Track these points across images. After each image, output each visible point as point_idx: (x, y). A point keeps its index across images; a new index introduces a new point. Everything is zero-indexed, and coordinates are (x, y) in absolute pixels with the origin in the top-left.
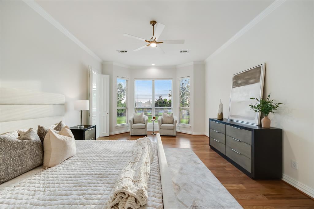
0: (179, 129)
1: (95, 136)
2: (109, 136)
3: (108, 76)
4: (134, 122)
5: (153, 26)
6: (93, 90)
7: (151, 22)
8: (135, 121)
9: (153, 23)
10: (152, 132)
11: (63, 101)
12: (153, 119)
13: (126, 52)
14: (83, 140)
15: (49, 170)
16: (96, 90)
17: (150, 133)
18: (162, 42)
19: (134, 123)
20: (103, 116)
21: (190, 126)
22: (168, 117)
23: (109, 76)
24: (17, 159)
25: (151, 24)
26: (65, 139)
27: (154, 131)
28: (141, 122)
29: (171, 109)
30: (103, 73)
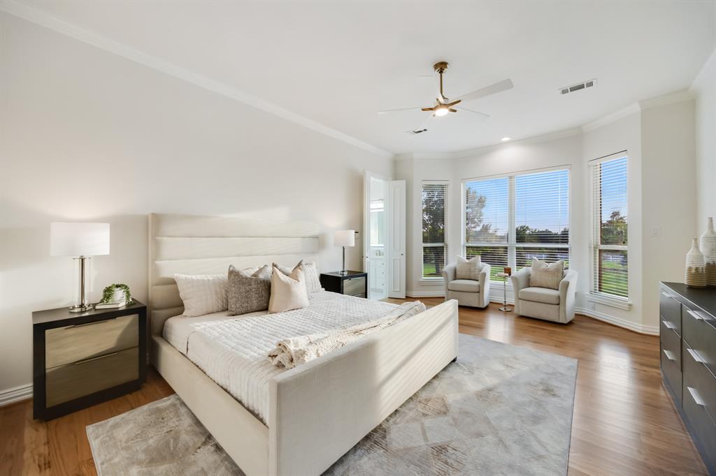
0: (594, 308)
1: (364, 291)
2: (404, 297)
3: (402, 183)
4: (458, 277)
5: (441, 72)
6: (372, 211)
7: (436, 66)
8: (458, 273)
9: (441, 67)
10: (501, 304)
11: (316, 232)
12: (505, 272)
13: (425, 130)
14: (339, 292)
15: (270, 315)
16: (382, 210)
17: (498, 306)
18: (459, 101)
19: (455, 278)
20: (394, 260)
21: (630, 305)
22: (547, 271)
23: (405, 181)
24: (244, 294)
25: (435, 69)
26: (289, 283)
27: (507, 303)
28: (472, 278)
29: (567, 249)
30: (396, 177)
